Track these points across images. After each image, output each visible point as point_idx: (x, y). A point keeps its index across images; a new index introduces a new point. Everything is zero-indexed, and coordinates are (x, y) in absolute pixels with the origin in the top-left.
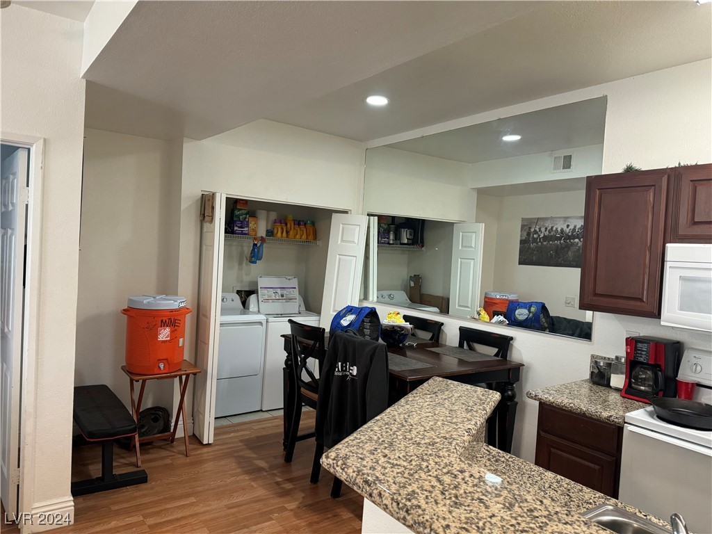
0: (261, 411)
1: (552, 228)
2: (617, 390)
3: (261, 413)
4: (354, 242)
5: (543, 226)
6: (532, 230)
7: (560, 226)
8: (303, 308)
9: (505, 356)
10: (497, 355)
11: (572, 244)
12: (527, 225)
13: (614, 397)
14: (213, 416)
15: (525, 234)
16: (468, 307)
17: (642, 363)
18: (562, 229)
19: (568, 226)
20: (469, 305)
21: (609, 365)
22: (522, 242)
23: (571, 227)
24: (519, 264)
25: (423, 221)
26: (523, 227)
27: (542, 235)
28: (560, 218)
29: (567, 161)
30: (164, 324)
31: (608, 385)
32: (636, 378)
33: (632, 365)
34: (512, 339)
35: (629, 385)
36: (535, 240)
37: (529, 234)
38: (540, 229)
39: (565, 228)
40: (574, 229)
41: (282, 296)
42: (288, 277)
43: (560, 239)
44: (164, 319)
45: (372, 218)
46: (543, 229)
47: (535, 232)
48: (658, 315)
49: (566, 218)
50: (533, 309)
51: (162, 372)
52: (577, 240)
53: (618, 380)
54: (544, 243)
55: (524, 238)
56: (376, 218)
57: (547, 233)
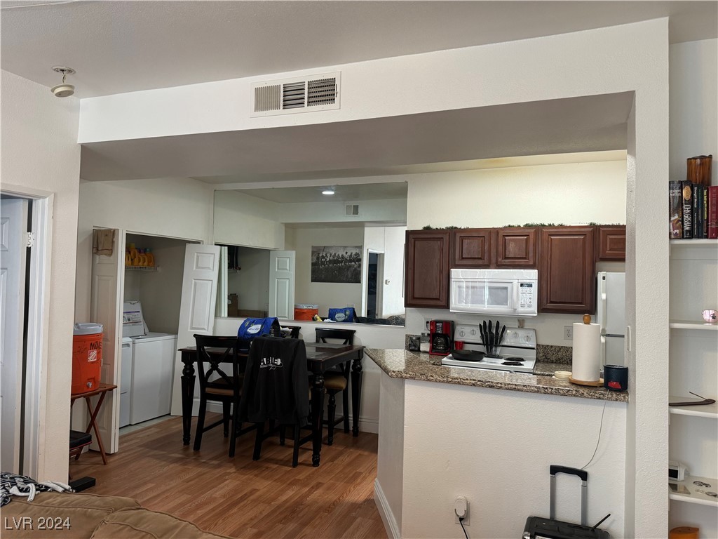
0: (130, 425)
1: (335, 254)
2: (425, 352)
3: (130, 427)
4: (209, 268)
5: (329, 252)
6: (321, 255)
7: (341, 253)
8: (147, 330)
9: (351, 343)
10: (345, 343)
11: (350, 266)
12: (316, 252)
13: (424, 357)
14: (118, 427)
15: (315, 258)
16: (285, 317)
17: (439, 334)
18: (342, 255)
19: (346, 253)
20: (287, 316)
21: (419, 338)
22: (313, 264)
23: (349, 254)
24: (312, 281)
25: (238, 247)
26: (313, 252)
27: (328, 260)
28: (341, 247)
29: (356, 210)
30: (93, 347)
31: (419, 350)
32: (437, 343)
33: (433, 337)
34: (355, 331)
35: (433, 348)
36: (323, 263)
37: (318, 258)
38: (326, 255)
39: (344, 254)
40: (351, 255)
41: (129, 320)
42: (133, 302)
43: (341, 262)
44: (93, 342)
45: (223, 247)
46: (328, 255)
47: (323, 257)
48: (447, 306)
49: (345, 247)
50: (347, 313)
51: (90, 390)
52: (353, 263)
53: (425, 347)
54: (331, 265)
55: (314, 261)
56: (226, 248)
57: (332, 258)
